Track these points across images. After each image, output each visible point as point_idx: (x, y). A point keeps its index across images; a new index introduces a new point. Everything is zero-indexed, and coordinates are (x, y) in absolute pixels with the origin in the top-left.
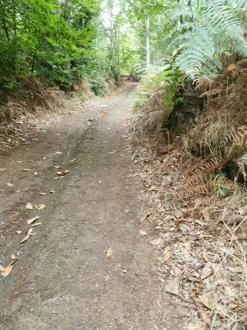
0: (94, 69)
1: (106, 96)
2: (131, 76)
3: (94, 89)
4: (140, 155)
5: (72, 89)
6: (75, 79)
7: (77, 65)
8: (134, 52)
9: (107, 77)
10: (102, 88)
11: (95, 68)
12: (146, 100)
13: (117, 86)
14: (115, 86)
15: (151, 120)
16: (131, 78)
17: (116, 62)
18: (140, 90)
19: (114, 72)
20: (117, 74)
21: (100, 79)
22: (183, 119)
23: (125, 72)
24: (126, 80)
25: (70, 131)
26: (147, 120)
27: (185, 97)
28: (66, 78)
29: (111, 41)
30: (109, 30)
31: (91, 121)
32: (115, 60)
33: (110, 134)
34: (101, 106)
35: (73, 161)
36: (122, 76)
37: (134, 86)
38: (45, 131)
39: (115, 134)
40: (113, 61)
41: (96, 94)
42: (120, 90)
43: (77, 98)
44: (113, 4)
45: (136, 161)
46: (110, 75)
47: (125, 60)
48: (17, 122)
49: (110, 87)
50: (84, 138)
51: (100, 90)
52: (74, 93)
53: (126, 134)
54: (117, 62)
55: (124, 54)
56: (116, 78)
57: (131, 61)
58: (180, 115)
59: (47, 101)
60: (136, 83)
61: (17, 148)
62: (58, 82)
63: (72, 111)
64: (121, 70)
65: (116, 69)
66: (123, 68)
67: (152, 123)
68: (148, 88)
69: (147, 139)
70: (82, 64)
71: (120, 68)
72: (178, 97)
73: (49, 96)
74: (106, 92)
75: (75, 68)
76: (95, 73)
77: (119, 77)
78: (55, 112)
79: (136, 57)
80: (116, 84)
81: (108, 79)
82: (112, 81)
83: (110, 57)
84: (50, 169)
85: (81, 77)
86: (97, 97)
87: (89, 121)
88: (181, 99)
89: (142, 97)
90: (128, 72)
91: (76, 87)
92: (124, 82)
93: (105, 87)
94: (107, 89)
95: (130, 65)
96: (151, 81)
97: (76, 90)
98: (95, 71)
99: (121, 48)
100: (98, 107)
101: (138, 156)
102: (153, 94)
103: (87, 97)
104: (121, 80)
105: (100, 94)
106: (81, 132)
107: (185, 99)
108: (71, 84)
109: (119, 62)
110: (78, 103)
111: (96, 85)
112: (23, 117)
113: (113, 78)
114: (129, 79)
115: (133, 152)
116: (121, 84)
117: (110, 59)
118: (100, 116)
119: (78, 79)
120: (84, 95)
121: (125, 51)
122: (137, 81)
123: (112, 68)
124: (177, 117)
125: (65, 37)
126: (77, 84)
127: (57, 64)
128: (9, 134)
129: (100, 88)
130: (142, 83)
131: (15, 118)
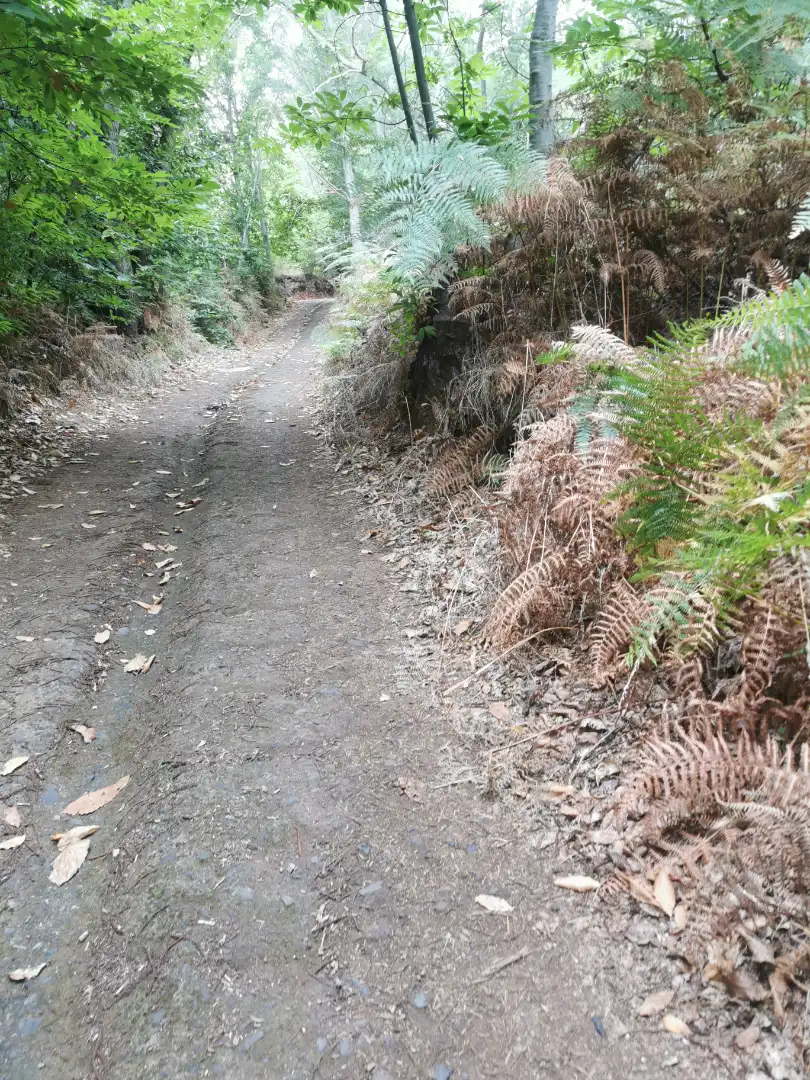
0: (195, 266)
1: (239, 343)
2: (309, 277)
3: (201, 324)
4: (353, 460)
5: (142, 328)
6: (147, 299)
7: (151, 258)
8: (311, 203)
9: (236, 286)
10: (224, 320)
11: (197, 262)
12: (359, 341)
13: (269, 312)
14: (262, 312)
15: (372, 385)
16: (310, 285)
17: (256, 237)
18: (339, 318)
19: (255, 270)
20: (265, 274)
21: (217, 294)
22: (438, 371)
23: (288, 268)
24: (294, 291)
25: (170, 431)
26: (362, 386)
27: (439, 325)
28: (122, 297)
29: (235, 174)
30: (227, 140)
31: (216, 408)
32: (253, 231)
33: (273, 430)
34: (231, 371)
35: (203, 483)
36: (280, 281)
37: (320, 308)
38: (105, 436)
39: (287, 430)
40: (248, 235)
41: (211, 339)
42: (280, 322)
43: (160, 354)
44: (230, 62)
45: (346, 472)
46: (244, 279)
47: (286, 228)
48: (28, 421)
49: (250, 316)
50: (210, 444)
51: (220, 327)
52: (150, 340)
53: (314, 428)
54: (261, 239)
55: (280, 211)
56: (262, 286)
57: (304, 231)
58: (432, 364)
59: (82, 364)
60: (325, 300)
61: (60, 471)
62: (102, 312)
63: (154, 391)
64: (277, 260)
65: (259, 261)
66: (281, 254)
67: (376, 392)
68: (359, 310)
69: (367, 431)
70: (164, 255)
71: (272, 255)
72: (423, 325)
73: (86, 352)
74: (237, 331)
75: (146, 267)
76: (199, 277)
77: (273, 285)
78: (110, 392)
79: (320, 219)
80: (264, 305)
81: (238, 291)
82: (252, 298)
83: (239, 225)
84: (159, 498)
85: (161, 290)
86: (212, 348)
87: (209, 409)
88: (429, 329)
89: (347, 336)
90: (297, 265)
91: (154, 323)
92: (289, 299)
93: (235, 317)
94: (240, 323)
95: (302, 243)
96: (364, 291)
97: (153, 330)
98: (198, 271)
99: (268, 195)
100: (223, 374)
101: (350, 462)
102: (374, 324)
103: (186, 350)
104: (278, 293)
105: (223, 338)
106: (197, 434)
107: (438, 329)
108: (140, 314)
109: (266, 237)
110: (164, 366)
111: (206, 314)
112: (37, 409)
113: (254, 286)
114: (302, 289)
115: (338, 457)
116: (281, 304)
117: (240, 230)
118: (234, 397)
119: (155, 299)
120: (177, 343)
121: (283, 202)
122: (330, 291)
123: (249, 258)
124: (425, 368)
125: (140, 199)
126: (155, 313)
127: (93, 260)
128: (24, 445)
129: (222, 319)
130: (345, 298)
131: (20, 412)
